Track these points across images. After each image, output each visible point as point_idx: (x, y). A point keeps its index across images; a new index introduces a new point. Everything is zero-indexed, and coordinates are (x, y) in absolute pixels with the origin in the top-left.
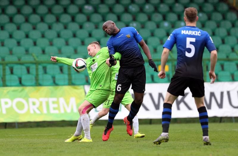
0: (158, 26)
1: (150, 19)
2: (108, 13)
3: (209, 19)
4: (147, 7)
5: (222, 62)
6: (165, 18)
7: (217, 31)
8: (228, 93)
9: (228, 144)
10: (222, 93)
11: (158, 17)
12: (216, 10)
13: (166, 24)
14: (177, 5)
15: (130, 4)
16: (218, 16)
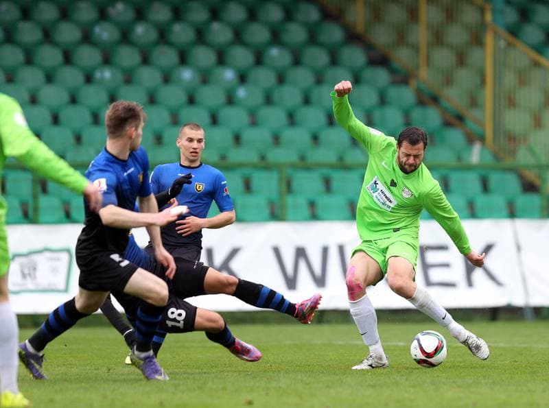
0: (167, 79)
1: (146, 60)
2: (41, 43)
3: (297, 61)
4: (140, 30)
5: (326, 171)
6: (183, 59)
7: (317, 93)
8: (341, 249)
9: (338, 377)
10: (325, 251)
11: (166, 57)
12: (313, 39)
13: (187, 74)
14: (216, 26)
15: (96, 22)
16: (318, 56)
